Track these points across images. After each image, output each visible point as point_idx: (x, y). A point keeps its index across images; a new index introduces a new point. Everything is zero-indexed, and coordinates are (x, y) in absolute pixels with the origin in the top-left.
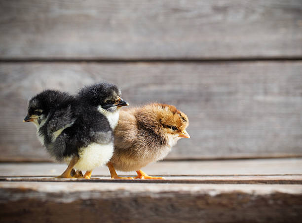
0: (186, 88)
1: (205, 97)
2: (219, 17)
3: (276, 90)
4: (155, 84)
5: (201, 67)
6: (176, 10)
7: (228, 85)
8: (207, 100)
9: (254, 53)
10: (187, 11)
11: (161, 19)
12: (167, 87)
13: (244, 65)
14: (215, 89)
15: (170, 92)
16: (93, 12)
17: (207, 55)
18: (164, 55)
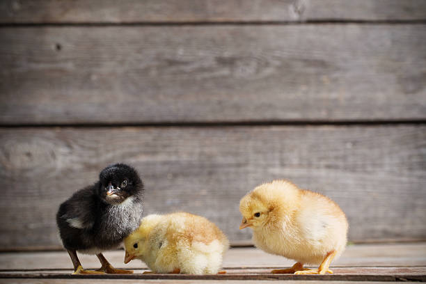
0: (184, 158)
1: (207, 170)
2: (225, 71)
3: (295, 161)
4: (146, 153)
5: (203, 133)
6: (172, 63)
7: (236, 154)
8: (210, 173)
9: (268, 115)
10: (186, 63)
11: (153, 73)
12: (161, 158)
13: (256, 130)
14: (220, 160)
15: (165, 163)
16: (70, 66)
17: (210, 118)
18: (157, 119)
